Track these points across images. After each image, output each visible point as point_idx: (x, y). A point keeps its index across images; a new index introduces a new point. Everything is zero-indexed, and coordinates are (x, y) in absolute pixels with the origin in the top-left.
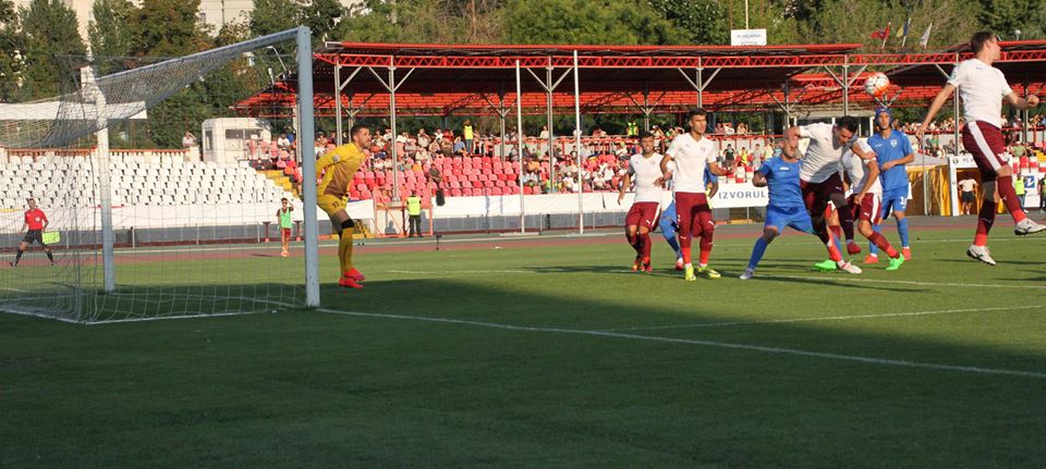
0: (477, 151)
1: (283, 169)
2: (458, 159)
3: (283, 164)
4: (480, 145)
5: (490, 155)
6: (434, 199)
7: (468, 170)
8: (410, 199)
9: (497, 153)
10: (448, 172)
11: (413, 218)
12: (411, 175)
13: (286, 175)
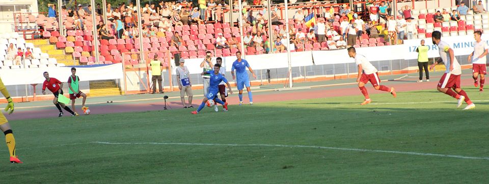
0: (210, 19)
1: (48, 38)
2: (194, 26)
3: (49, 34)
4: (213, 12)
5: (222, 22)
6: (173, 62)
7: (202, 35)
8: (153, 62)
9: (227, 19)
10: (186, 37)
11: (155, 78)
12: (155, 40)
13: (51, 43)
